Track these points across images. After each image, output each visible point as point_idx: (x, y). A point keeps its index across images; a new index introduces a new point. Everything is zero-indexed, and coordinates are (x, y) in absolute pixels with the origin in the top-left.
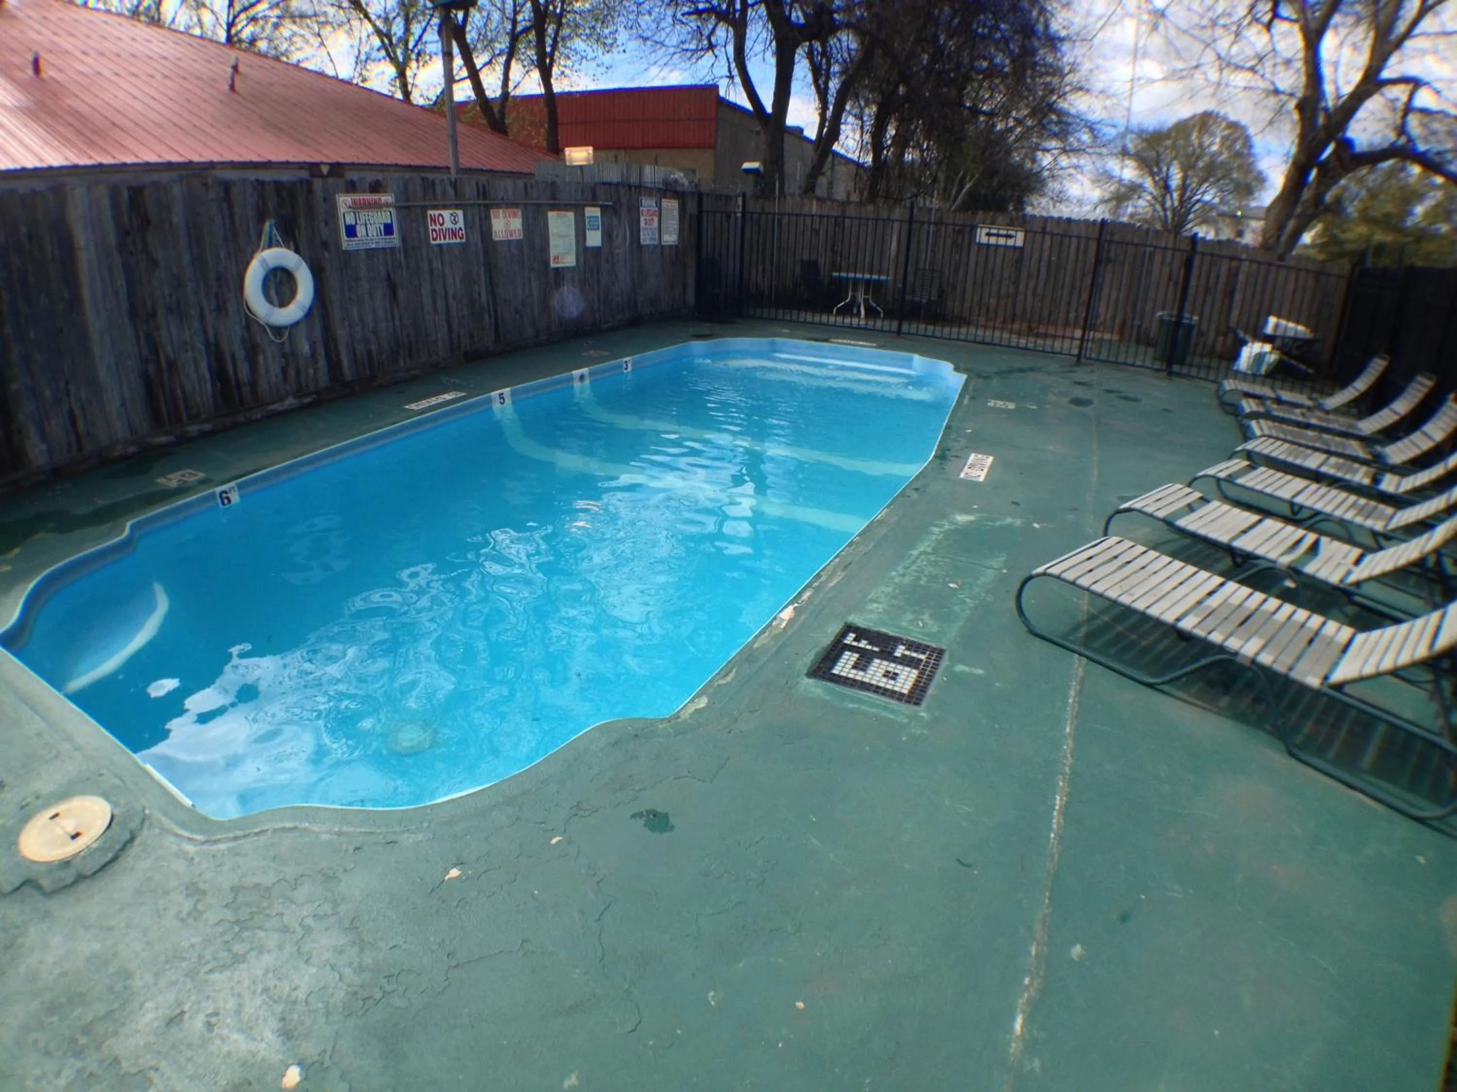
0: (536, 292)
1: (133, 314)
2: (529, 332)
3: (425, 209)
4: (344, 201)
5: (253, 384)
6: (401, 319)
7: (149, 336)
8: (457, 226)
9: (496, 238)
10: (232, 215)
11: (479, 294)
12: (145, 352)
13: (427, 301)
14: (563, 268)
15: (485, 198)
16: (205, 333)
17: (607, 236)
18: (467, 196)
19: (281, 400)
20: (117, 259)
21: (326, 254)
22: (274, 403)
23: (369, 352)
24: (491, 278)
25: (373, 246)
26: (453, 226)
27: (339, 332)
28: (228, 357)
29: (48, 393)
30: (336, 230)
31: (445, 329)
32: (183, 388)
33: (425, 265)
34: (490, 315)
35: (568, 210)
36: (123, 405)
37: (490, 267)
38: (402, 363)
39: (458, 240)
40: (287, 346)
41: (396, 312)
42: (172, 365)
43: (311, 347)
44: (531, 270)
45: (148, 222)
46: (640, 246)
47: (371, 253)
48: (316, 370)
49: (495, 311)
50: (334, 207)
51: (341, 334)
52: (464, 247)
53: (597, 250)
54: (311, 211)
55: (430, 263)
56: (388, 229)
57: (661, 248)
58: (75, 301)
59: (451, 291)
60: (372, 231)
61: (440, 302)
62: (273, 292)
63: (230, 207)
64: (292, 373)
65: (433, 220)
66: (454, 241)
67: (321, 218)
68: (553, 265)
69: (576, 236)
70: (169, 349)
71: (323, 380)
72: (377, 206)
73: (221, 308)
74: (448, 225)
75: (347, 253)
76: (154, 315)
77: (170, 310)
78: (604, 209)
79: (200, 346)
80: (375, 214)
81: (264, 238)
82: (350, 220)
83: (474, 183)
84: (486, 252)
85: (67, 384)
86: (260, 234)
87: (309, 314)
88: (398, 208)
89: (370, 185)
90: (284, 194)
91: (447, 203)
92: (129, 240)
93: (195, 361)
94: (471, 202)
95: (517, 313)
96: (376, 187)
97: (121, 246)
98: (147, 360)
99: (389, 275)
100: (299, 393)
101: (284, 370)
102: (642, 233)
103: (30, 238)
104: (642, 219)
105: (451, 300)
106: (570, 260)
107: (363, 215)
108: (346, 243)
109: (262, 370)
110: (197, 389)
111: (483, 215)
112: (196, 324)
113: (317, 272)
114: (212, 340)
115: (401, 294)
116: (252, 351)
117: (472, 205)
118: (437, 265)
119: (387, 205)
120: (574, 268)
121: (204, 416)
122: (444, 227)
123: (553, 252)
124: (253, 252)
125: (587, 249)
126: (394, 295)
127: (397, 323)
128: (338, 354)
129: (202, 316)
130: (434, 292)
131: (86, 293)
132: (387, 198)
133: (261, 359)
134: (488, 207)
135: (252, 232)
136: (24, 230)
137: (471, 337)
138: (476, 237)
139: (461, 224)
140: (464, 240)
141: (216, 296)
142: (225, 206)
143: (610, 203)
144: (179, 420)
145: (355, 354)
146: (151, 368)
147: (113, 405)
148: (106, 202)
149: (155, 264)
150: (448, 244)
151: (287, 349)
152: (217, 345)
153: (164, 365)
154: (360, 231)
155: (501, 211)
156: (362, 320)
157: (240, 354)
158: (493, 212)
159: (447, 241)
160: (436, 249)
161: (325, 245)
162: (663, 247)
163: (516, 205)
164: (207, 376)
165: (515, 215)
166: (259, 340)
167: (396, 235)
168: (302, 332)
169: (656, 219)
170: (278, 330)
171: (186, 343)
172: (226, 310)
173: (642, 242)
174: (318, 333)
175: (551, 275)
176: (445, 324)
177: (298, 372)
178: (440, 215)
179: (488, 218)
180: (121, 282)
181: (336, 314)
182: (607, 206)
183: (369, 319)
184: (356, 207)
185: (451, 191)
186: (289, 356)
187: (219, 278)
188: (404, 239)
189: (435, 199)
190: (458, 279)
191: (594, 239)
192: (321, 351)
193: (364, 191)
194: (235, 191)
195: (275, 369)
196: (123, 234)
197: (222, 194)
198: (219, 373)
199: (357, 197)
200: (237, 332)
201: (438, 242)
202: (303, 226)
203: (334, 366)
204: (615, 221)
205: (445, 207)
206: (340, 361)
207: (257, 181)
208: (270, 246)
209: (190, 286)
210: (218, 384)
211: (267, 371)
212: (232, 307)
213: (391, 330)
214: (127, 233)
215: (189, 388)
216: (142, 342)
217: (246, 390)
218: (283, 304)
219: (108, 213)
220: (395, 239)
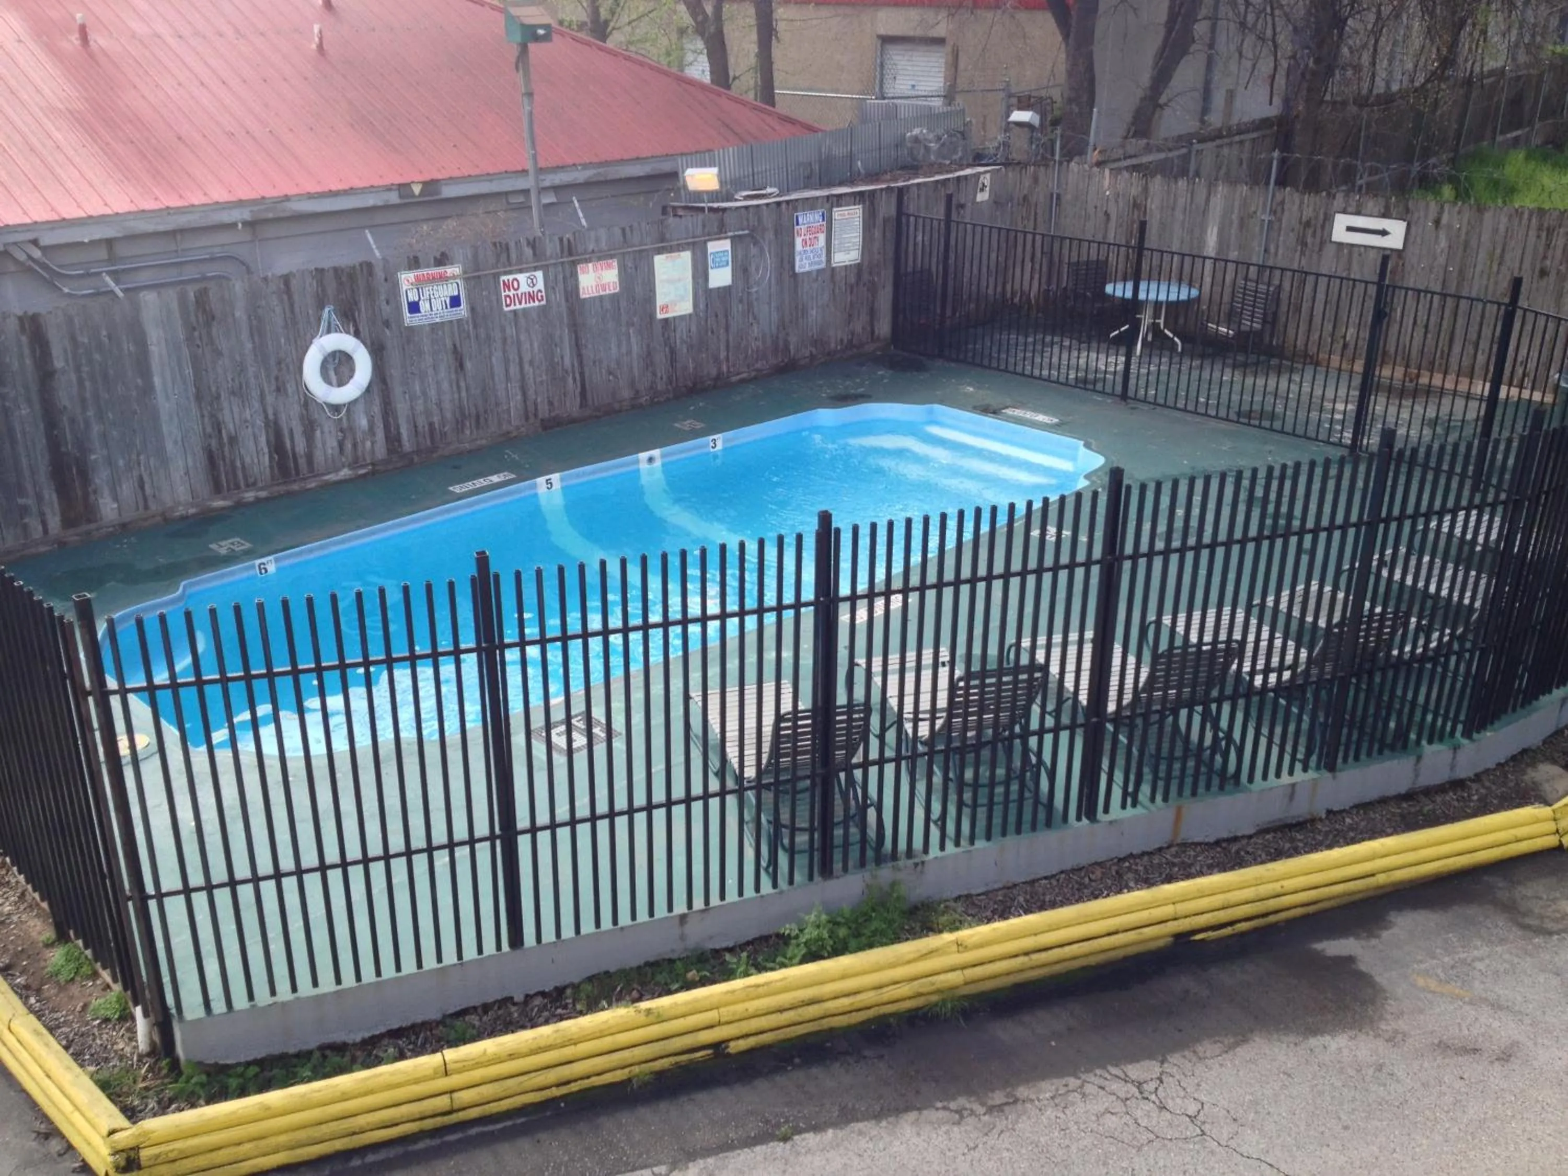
0: (635, 349)
1: (199, 398)
2: (626, 393)
3: (496, 276)
4: (406, 279)
5: (310, 457)
6: (467, 389)
7: (212, 416)
8: (536, 289)
9: (583, 295)
10: (292, 306)
11: (562, 358)
12: (209, 429)
13: (498, 369)
14: (674, 318)
15: (571, 254)
16: (265, 411)
17: (741, 270)
18: (548, 253)
19: (337, 470)
20: (186, 352)
21: (387, 331)
22: (329, 473)
23: (431, 425)
24: (577, 339)
25: (438, 320)
26: (531, 290)
27: (399, 406)
28: (286, 432)
29: (121, 463)
30: (399, 308)
31: (519, 397)
32: (242, 459)
33: (497, 335)
34: (574, 379)
35: (684, 250)
36: (187, 473)
37: (575, 328)
38: (468, 432)
39: (537, 303)
40: (344, 420)
41: (462, 384)
42: (233, 440)
43: (369, 421)
44: (630, 324)
45: (213, 318)
46: (794, 275)
47: (434, 327)
48: (373, 443)
49: (582, 374)
50: (396, 286)
51: (402, 407)
52: (543, 310)
53: (725, 292)
54: (371, 292)
55: (503, 330)
56: (455, 301)
57: (831, 272)
58: (148, 389)
59: (527, 358)
60: (437, 305)
61: (514, 370)
62: (332, 374)
63: (290, 297)
64: (348, 446)
65: (507, 286)
66: (532, 304)
67: (383, 297)
68: (660, 316)
69: (694, 277)
70: (231, 426)
71: (381, 451)
72: (443, 279)
73: (280, 389)
74: (524, 288)
75: (411, 329)
76: (218, 397)
77: (233, 393)
78: (735, 240)
79: (260, 422)
80: (440, 288)
81: (323, 325)
82: (413, 297)
83: (556, 239)
84: (571, 311)
85: (138, 455)
86: (319, 319)
87: (368, 390)
88: (466, 280)
89: (435, 258)
90: (344, 279)
91: (525, 266)
92: (196, 334)
93: (255, 438)
94: (553, 261)
95: (610, 373)
96: (442, 260)
97: (189, 339)
98: (210, 436)
99: (455, 346)
100: (355, 463)
101: (341, 445)
102: (797, 258)
103: (109, 337)
104: (798, 241)
105: (527, 367)
106: (685, 307)
107: (427, 291)
108: (409, 319)
109: (319, 444)
110: (256, 461)
111: (568, 275)
112: (257, 405)
113: (377, 351)
114: (271, 417)
115: (468, 365)
116: (310, 427)
117: (555, 264)
118: (511, 331)
119: (454, 277)
120: (690, 315)
121: (260, 485)
122: (519, 292)
123: (660, 301)
124: (313, 337)
125: (709, 292)
126: (461, 366)
127: (464, 394)
128: (398, 427)
129: (262, 397)
130: (506, 361)
131: (157, 380)
132: (454, 270)
133: (318, 433)
134: (574, 264)
135: (312, 319)
136: (104, 333)
137: (551, 403)
138: (559, 297)
139: (540, 285)
140: (544, 303)
141: (277, 379)
142: (285, 297)
143: (746, 232)
144: (237, 487)
145: (416, 427)
146: (214, 443)
147: (177, 474)
148: (175, 305)
149: (218, 353)
150: (524, 309)
151: (345, 424)
152: (276, 423)
153: (225, 440)
154: (424, 306)
155: (590, 265)
156: (424, 393)
157: (298, 430)
158: (579, 268)
159: (523, 305)
160: (511, 316)
161: (387, 324)
162: (833, 269)
163: (611, 257)
164: (266, 450)
165: (609, 266)
166: (316, 416)
167: (463, 305)
168: (360, 407)
169: (822, 237)
170: (336, 408)
171: (246, 421)
172: (286, 390)
173: (797, 269)
174: (376, 409)
175: (658, 329)
176: (519, 393)
177: (355, 445)
178: (516, 279)
179: (574, 276)
180: (189, 371)
181: (397, 390)
182: (740, 236)
183: (433, 393)
184: (419, 283)
185: (528, 252)
186: (346, 431)
187: (279, 363)
188: (473, 309)
189: (510, 265)
190: (536, 345)
191: (721, 277)
192: (380, 425)
193: (428, 266)
194: (294, 283)
195: (332, 443)
196: (190, 329)
197: (282, 286)
198: (278, 447)
199: (419, 272)
200: (295, 410)
201: (512, 308)
202: (363, 309)
203: (393, 439)
204: (754, 250)
205: (521, 271)
206: (399, 434)
207: (316, 269)
208: (329, 331)
209: (251, 370)
210: (276, 457)
211: (324, 444)
212: (290, 388)
213: (457, 402)
214: (194, 329)
215: (248, 460)
216: (206, 420)
217: (302, 462)
218: (341, 384)
219: (177, 315)
220: (463, 311)
